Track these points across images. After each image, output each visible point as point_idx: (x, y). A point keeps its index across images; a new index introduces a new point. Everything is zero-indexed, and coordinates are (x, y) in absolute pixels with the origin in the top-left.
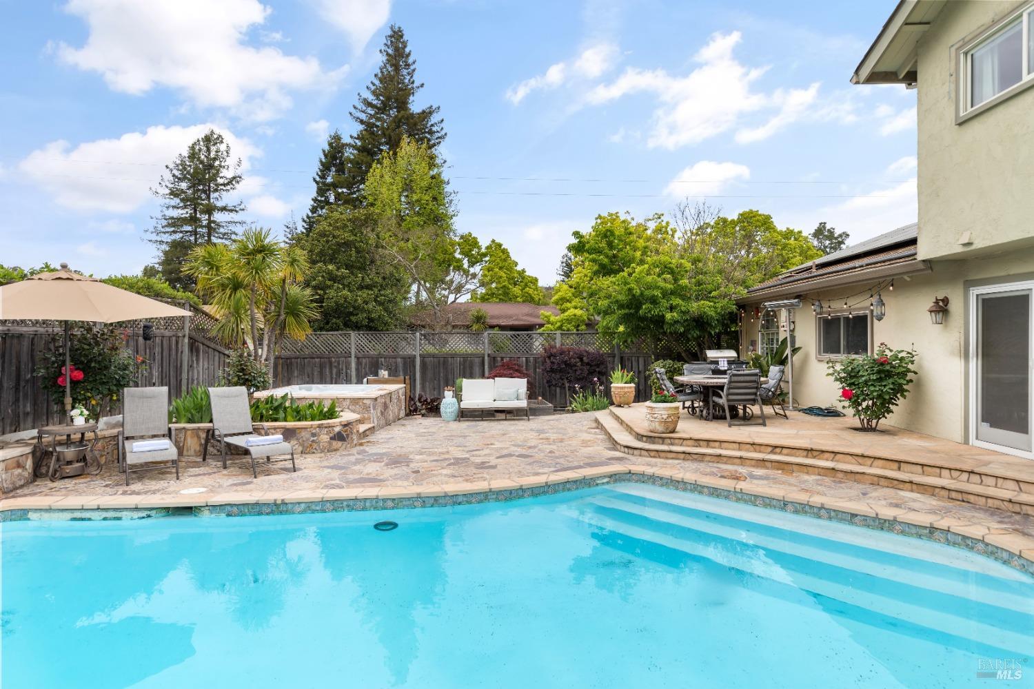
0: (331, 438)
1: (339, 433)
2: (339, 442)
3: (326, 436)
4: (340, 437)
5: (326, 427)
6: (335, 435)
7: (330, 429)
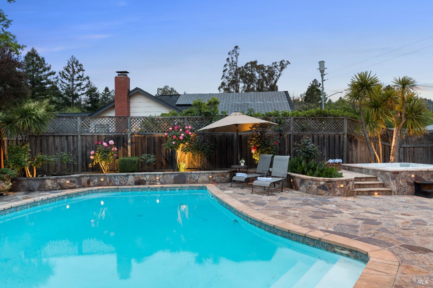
0: (318, 187)
1: (323, 185)
2: (323, 191)
3: (315, 186)
4: (323, 187)
5: (315, 181)
6: (320, 186)
7: (318, 182)
